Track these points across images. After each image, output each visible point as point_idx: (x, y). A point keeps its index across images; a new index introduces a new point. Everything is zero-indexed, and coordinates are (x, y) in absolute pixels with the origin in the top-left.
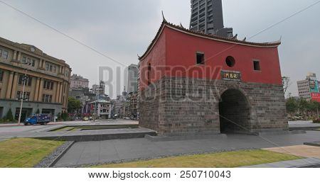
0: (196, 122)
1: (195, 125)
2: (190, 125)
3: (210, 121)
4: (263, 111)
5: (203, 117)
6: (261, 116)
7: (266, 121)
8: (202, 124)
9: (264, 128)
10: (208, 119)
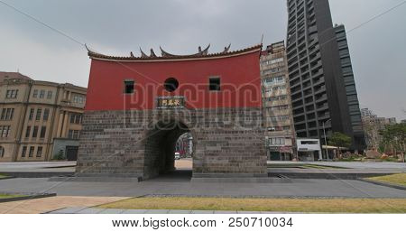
0: (112, 162)
1: (110, 165)
2: (104, 165)
3: (131, 161)
4: (218, 147)
5: (122, 155)
6: (213, 154)
7: (220, 162)
8: (119, 164)
9: (215, 172)
10: (127, 158)
